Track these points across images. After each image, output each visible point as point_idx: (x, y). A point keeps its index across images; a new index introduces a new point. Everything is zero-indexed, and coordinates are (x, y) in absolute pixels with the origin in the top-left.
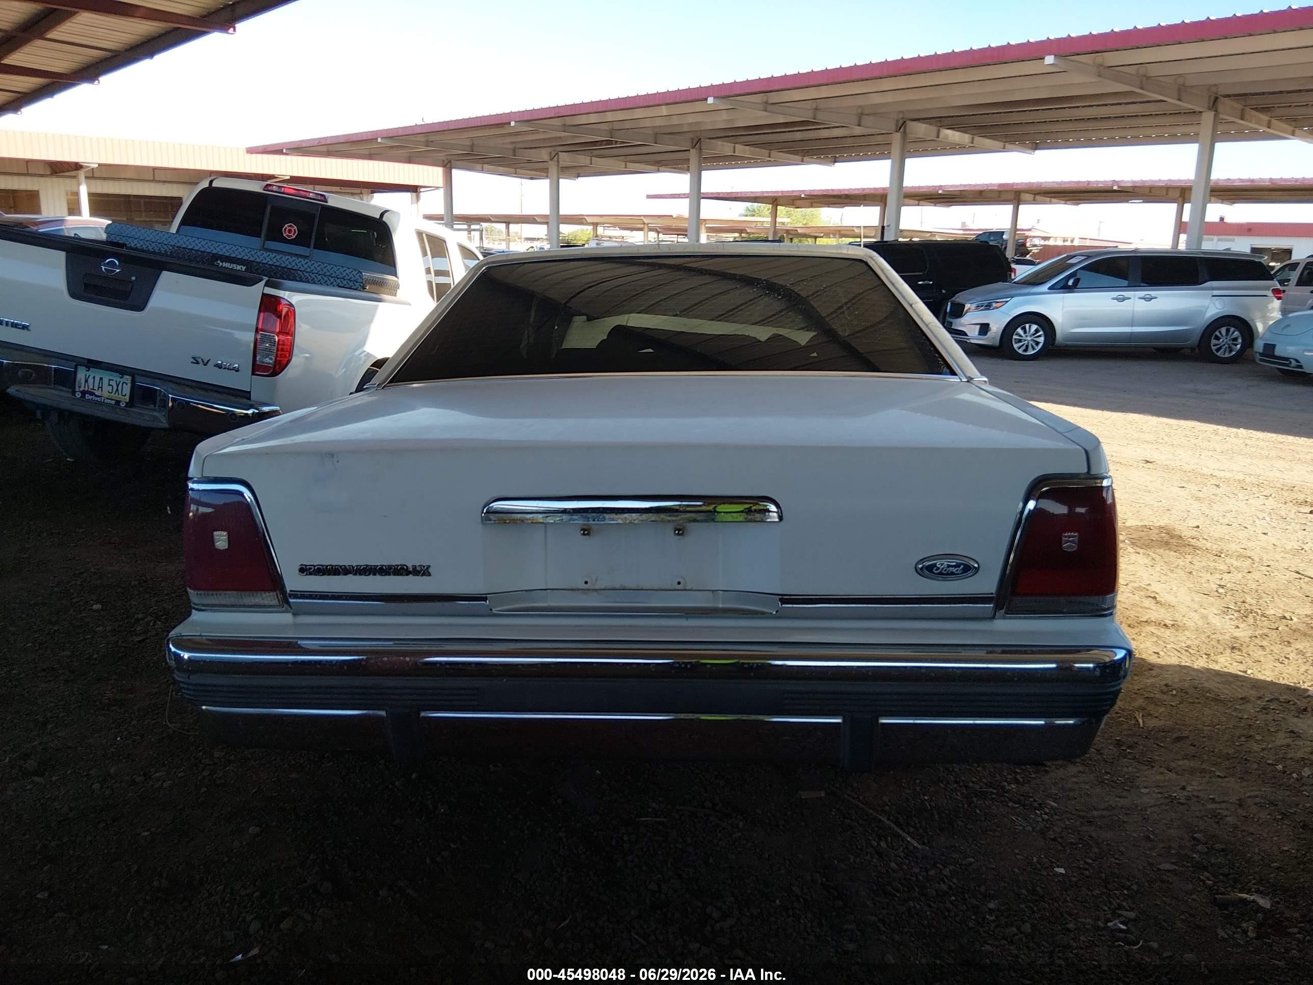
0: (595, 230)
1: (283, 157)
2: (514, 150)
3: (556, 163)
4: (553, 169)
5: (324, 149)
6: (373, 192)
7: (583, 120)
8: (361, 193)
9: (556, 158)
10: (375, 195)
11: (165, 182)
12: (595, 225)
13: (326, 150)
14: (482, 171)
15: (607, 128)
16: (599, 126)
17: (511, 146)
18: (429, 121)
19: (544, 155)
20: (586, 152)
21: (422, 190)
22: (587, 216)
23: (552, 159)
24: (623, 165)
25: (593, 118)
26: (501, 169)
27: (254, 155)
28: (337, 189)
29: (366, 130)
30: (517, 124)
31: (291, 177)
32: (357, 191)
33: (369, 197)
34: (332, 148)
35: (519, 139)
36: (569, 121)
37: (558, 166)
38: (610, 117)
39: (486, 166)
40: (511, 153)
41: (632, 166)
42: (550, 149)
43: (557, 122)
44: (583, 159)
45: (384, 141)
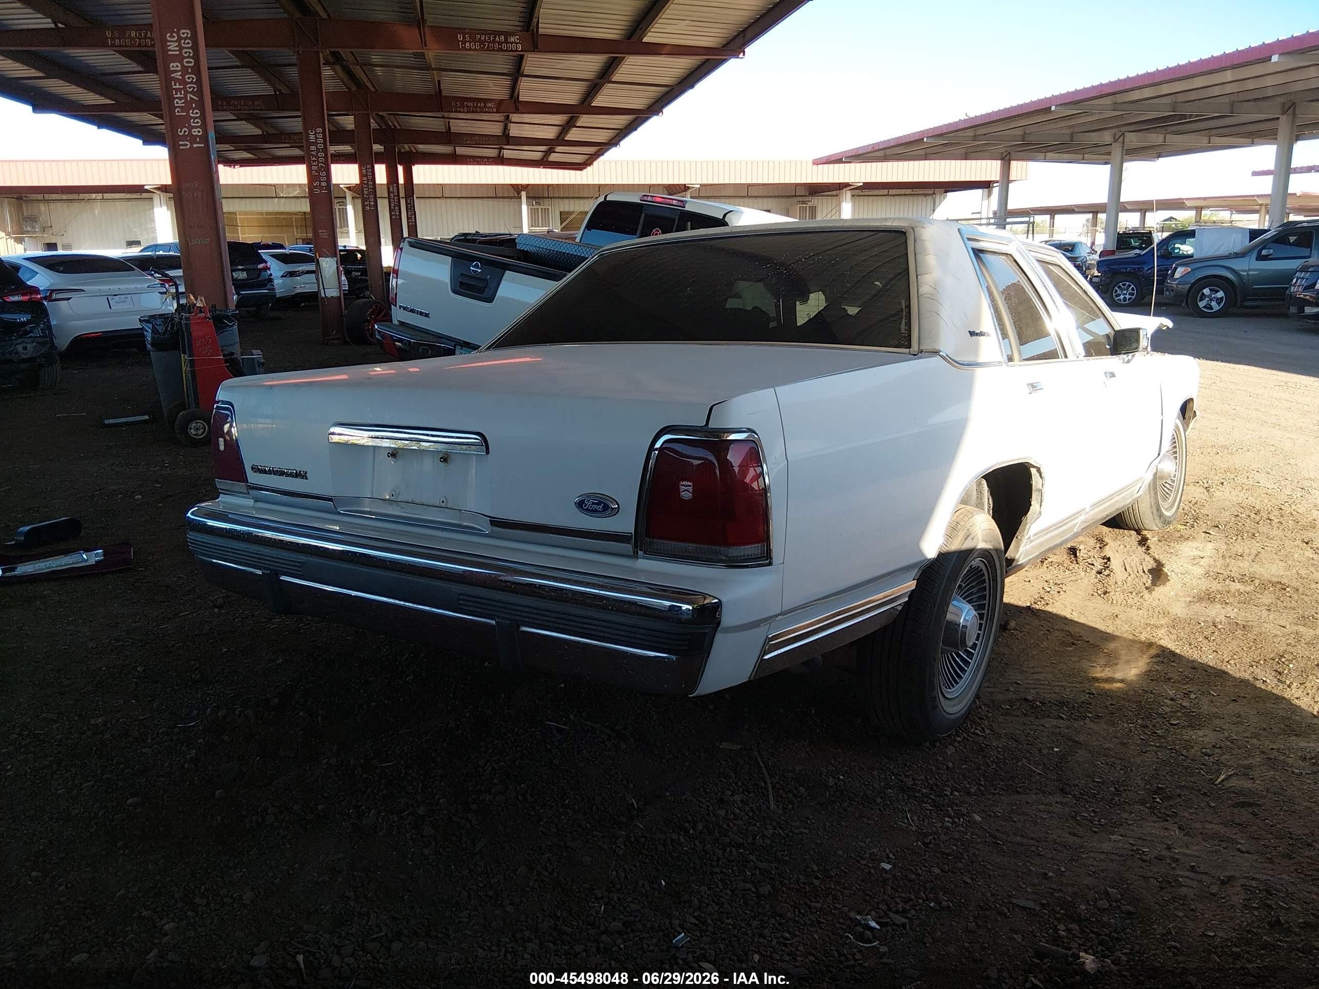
0: (1199, 214)
1: (842, 165)
2: (1072, 135)
3: (1121, 145)
4: (1117, 150)
5: (881, 154)
6: (946, 192)
7: (1135, 95)
8: (934, 193)
9: (1121, 140)
10: (948, 194)
11: (756, 197)
12: (1199, 209)
13: (882, 155)
14: (1045, 160)
15: (1170, 102)
16: (1156, 101)
17: (1068, 131)
18: (972, 115)
19: (1107, 137)
20: (1158, 129)
21: (995, 185)
22: (1187, 199)
23: (1116, 141)
24: (1206, 140)
25: (1147, 93)
26: (1066, 156)
27: (821, 166)
28: (908, 191)
29: (914, 131)
30: (1058, 108)
31: (864, 183)
32: (931, 192)
33: (942, 197)
34: (889, 152)
35: (1073, 122)
36: (1120, 98)
37: (1123, 147)
38: (1165, 89)
39: (1049, 155)
40: (1068, 138)
41: (1216, 140)
42: (1115, 130)
43: (1108, 101)
44: (1155, 138)
45: (930, 140)
